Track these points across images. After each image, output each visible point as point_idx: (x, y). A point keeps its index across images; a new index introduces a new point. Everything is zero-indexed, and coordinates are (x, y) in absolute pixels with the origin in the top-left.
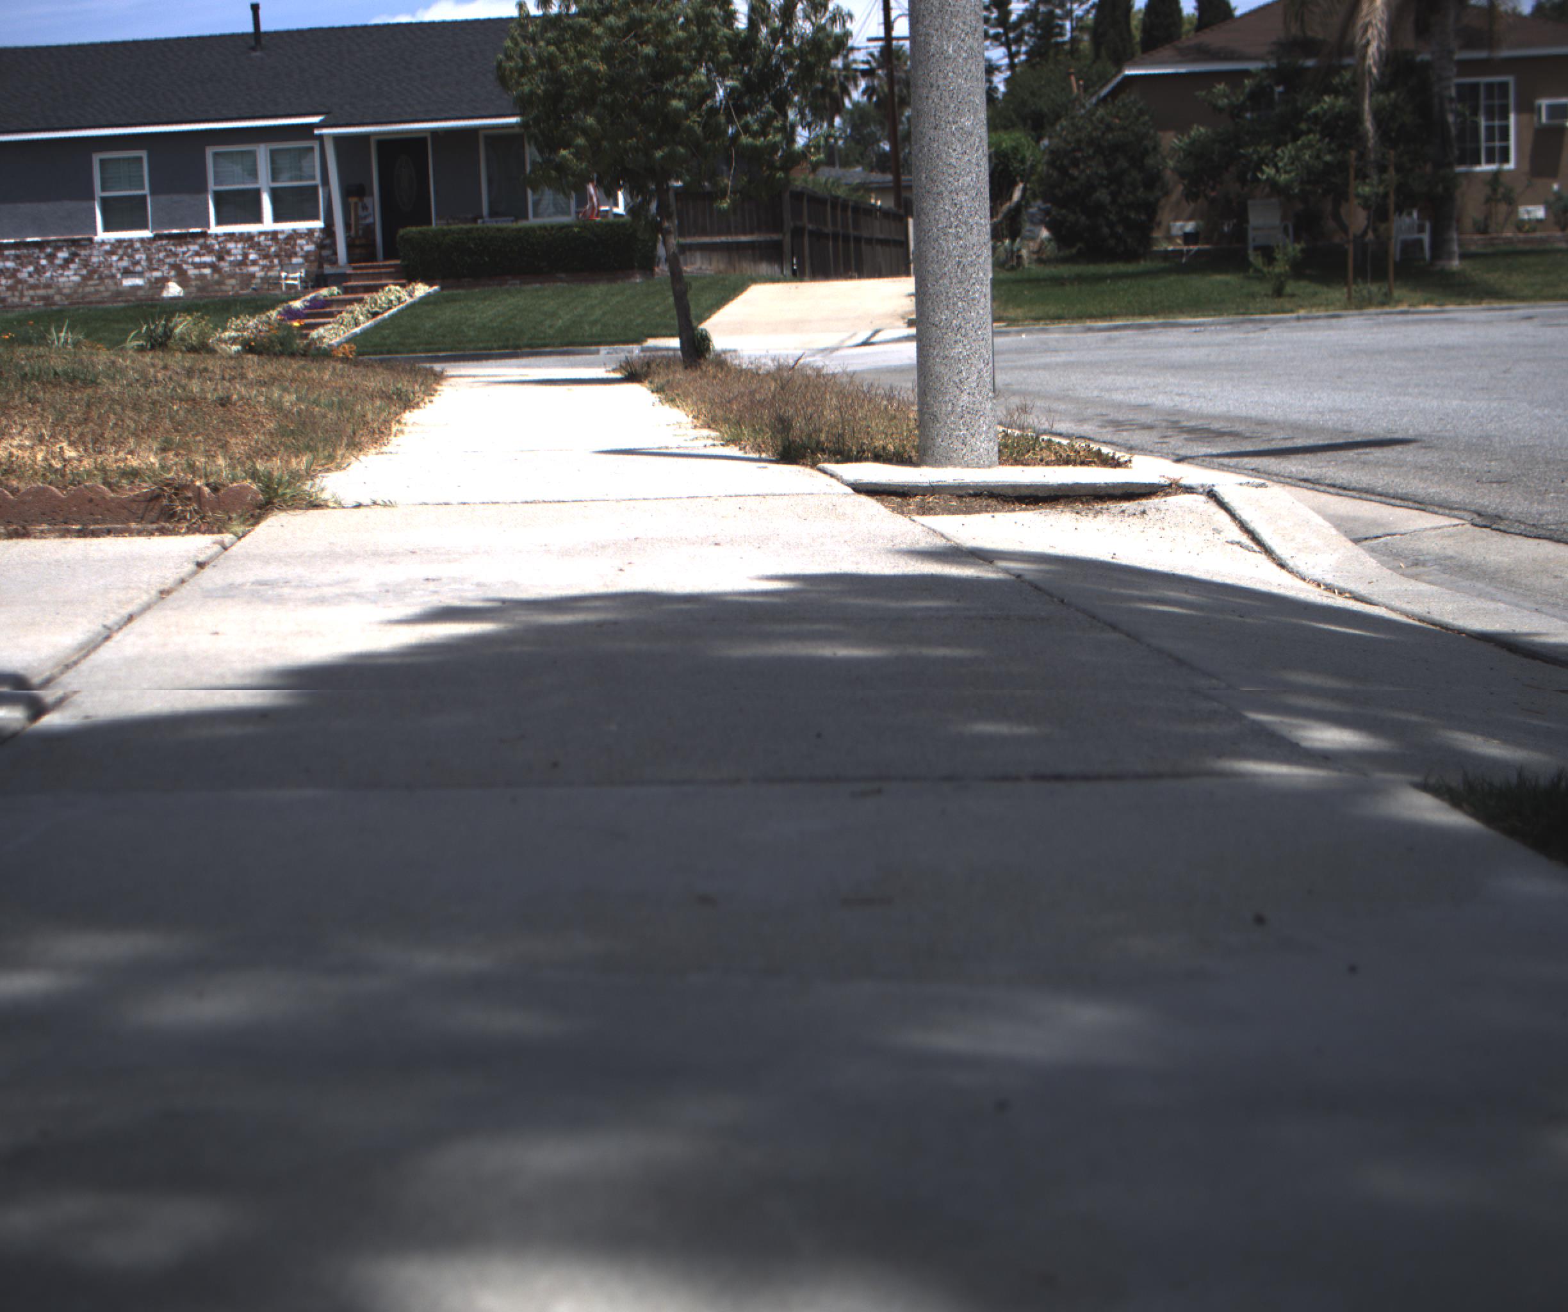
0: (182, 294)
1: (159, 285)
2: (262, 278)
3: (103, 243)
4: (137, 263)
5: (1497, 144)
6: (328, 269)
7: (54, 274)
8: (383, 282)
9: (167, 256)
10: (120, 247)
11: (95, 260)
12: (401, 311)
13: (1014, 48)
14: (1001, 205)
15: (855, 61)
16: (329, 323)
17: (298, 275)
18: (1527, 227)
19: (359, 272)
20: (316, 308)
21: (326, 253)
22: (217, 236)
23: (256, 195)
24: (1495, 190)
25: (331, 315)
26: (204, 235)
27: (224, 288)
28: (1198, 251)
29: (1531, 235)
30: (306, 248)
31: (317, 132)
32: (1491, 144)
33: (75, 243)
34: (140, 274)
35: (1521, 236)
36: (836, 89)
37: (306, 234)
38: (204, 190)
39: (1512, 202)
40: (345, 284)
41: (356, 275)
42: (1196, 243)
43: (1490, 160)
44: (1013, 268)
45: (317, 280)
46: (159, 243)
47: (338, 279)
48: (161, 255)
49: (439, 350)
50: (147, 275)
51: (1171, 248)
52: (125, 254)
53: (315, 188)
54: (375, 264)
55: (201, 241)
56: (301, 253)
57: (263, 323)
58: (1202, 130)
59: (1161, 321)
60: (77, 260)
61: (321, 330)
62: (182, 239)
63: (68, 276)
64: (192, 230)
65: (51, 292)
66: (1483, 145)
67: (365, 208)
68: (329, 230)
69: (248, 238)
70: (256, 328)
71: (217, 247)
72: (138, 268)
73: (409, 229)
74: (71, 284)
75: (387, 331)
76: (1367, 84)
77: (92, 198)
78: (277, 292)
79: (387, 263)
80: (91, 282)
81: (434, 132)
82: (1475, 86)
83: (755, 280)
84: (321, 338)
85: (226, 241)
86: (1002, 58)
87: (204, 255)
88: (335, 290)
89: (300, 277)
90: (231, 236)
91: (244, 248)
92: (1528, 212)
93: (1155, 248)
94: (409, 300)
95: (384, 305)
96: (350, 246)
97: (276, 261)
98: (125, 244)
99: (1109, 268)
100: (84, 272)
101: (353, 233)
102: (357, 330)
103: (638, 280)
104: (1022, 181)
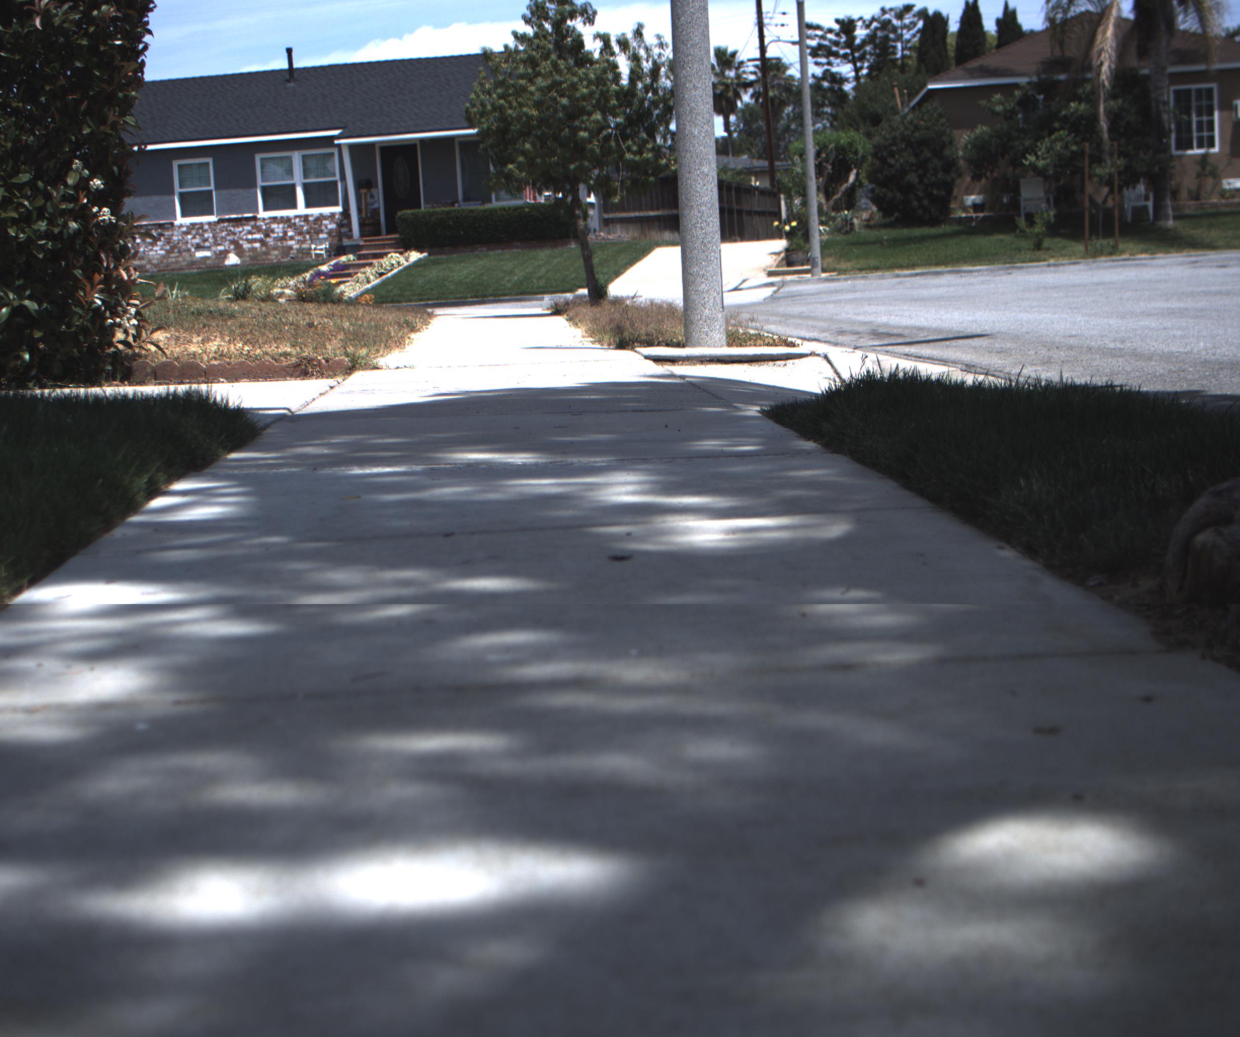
0: (239, 262)
1: (223, 256)
2: (298, 250)
3: (181, 226)
4: (206, 240)
5: (1205, 134)
6: (346, 242)
7: (146, 249)
8: (386, 251)
9: (228, 235)
10: (193, 229)
11: (175, 238)
12: (400, 272)
13: (859, 64)
14: (841, 185)
15: (744, 72)
16: (348, 281)
17: (323, 246)
18: (1228, 195)
19: (368, 243)
20: (338, 270)
21: (344, 230)
22: (264, 219)
23: (293, 188)
24: (1204, 168)
25: (350, 275)
26: (255, 218)
27: (269, 257)
28: (984, 217)
29: (1231, 201)
30: (330, 227)
31: (336, 142)
32: (1200, 134)
33: (161, 226)
34: (208, 248)
35: (1223, 201)
36: (731, 94)
37: (329, 217)
38: (254, 185)
39: (1216, 175)
40: (359, 253)
41: (366, 246)
42: (982, 211)
43: (1200, 146)
44: (847, 233)
45: (338, 250)
46: (222, 225)
47: (354, 249)
48: (224, 234)
49: (429, 299)
50: (214, 248)
51: (964, 215)
52: (197, 233)
53: (335, 183)
54: (380, 238)
55: (252, 223)
56: (326, 231)
57: (299, 282)
58: (984, 128)
59: (949, 269)
60: (162, 239)
61: (342, 287)
62: (238, 222)
63: (156, 251)
64: (246, 215)
65: (144, 262)
66: (1195, 134)
67: (372, 196)
68: (346, 214)
69: (287, 220)
70: (296, 286)
71: (264, 227)
72: (207, 244)
73: (404, 212)
74: (158, 257)
75: (391, 287)
76: (1102, 94)
77: (173, 193)
78: (308, 259)
79: (389, 237)
80: (172, 255)
81: (422, 140)
82: (1188, 92)
83: (658, 244)
84: (342, 293)
85: (271, 223)
86: (849, 72)
87: (255, 233)
88: (351, 257)
89: (326, 248)
90: (274, 220)
91: (284, 228)
92: (1229, 184)
93: (952, 216)
94: (406, 264)
95: (388, 268)
96: (362, 225)
97: (308, 237)
98: (197, 227)
99: (918, 232)
100: (168, 247)
101: (363, 215)
102: (369, 286)
103: (573, 246)
104: (855, 167)
